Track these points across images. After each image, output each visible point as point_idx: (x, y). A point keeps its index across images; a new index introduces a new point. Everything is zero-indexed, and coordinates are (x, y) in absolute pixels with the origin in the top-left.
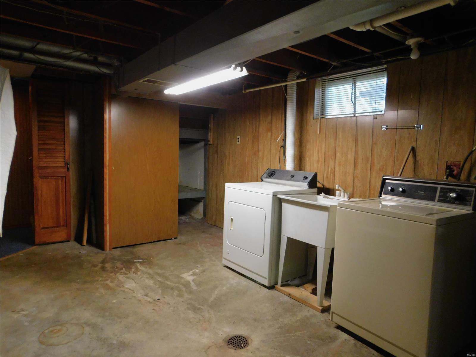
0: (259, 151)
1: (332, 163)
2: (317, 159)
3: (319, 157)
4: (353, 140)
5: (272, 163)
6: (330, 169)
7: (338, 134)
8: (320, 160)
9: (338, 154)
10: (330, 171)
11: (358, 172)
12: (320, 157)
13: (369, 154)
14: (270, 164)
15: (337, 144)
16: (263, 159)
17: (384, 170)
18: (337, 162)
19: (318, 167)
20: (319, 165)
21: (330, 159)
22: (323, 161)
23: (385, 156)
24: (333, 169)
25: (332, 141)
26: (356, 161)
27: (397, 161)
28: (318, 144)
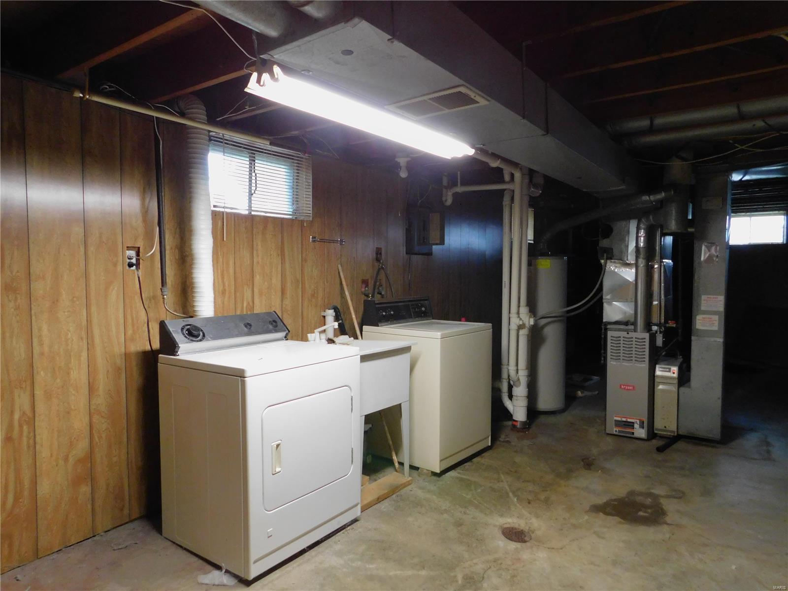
0: (33, 278)
1: (248, 294)
2: (221, 288)
3: (224, 285)
4: (279, 255)
5: (94, 309)
6: (245, 305)
7: (255, 243)
8: (227, 288)
9: (258, 276)
10: (246, 308)
11: (287, 302)
12: (227, 285)
13: (299, 276)
14: (89, 314)
15: (255, 260)
16: (55, 302)
17: (316, 295)
18: (256, 290)
19: (223, 303)
20: (226, 299)
21: (245, 287)
22: (233, 291)
23: (315, 277)
24: (251, 303)
25: (246, 254)
26: (283, 287)
27: (327, 282)
28: (221, 260)
